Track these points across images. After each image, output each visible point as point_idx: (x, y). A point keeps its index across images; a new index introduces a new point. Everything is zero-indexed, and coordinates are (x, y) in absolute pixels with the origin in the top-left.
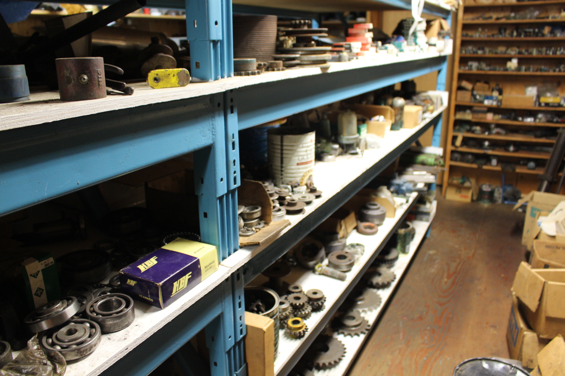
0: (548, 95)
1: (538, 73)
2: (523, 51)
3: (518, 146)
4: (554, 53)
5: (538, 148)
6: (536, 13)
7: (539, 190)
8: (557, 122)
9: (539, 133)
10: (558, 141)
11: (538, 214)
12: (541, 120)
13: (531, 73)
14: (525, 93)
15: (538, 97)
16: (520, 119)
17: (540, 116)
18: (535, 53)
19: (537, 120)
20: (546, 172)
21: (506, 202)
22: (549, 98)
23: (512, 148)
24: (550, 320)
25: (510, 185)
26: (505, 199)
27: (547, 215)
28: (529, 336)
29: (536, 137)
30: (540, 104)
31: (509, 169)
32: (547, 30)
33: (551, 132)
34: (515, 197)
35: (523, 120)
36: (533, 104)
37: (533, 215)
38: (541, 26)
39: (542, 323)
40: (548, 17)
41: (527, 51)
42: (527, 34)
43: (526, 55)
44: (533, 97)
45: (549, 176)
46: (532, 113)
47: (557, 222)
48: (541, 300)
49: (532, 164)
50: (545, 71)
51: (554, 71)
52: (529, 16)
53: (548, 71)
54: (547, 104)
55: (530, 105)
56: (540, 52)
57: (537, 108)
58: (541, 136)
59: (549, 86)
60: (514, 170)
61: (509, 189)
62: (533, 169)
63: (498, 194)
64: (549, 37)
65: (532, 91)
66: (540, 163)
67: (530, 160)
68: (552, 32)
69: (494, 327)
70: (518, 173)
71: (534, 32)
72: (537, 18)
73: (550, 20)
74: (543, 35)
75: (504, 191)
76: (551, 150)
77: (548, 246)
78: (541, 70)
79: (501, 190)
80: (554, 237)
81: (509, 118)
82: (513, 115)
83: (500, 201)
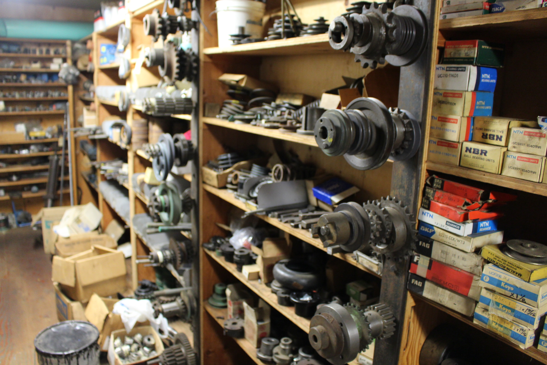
0: (35, 129)
1: (24, 113)
2: (7, 94)
3: (20, 175)
4: (33, 96)
5: (36, 174)
6: (12, 64)
7: (46, 206)
8: (47, 151)
9: (34, 162)
10: (51, 166)
11: (51, 225)
12: (34, 151)
13: (17, 112)
14: (15, 130)
15: (28, 132)
16: (16, 152)
17: (32, 147)
18: (17, 96)
19: (31, 151)
20: (48, 192)
21: (21, 225)
22: (36, 132)
23: (14, 178)
24: (85, 287)
25: (20, 210)
26: (19, 223)
27: (58, 224)
28: (75, 306)
29: (33, 165)
30: (30, 138)
31: (16, 196)
32: (23, 78)
33: (44, 159)
34: (28, 219)
35: (19, 153)
36: (25, 139)
37: (49, 227)
38: (18, 74)
39: (81, 292)
40: (22, 67)
41: (10, 94)
42: (7, 80)
43: (10, 98)
44: (23, 133)
45: (51, 195)
46: (26, 146)
47: (68, 226)
48: (76, 276)
49: (35, 188)
50: (29, 110)
51: (36, 110)
52: (6, 65)
53: (31, 110)
54: (36, 138)
55: (22, 139)
56: (21, 95)
57: (28, 141)
58: (37, 164)
59: (34, 122)
60: (21, 196)
61: (21, 214)
62: (37, 192)
63: (12, 220)
64: (25, 83)
65: (21, 128)
66: (41, 186)
67: (31, 186)
68: (28, 79)
69: (47, 316)
70: (25, 199)
71: (13, 79)
72: (14, 67)
73: (24, 69)
74: (21, 82)
75: (17, 216)
76: (47, 174)
77: (67, 245)
78: (25, 110)
79: (14, 216)
80: (68, 238)
81: (6, 152)
82: (9, 149)
83: (15, 226)
